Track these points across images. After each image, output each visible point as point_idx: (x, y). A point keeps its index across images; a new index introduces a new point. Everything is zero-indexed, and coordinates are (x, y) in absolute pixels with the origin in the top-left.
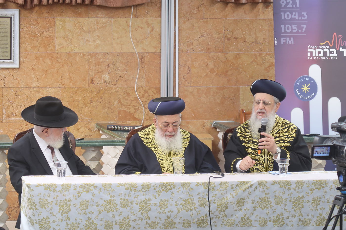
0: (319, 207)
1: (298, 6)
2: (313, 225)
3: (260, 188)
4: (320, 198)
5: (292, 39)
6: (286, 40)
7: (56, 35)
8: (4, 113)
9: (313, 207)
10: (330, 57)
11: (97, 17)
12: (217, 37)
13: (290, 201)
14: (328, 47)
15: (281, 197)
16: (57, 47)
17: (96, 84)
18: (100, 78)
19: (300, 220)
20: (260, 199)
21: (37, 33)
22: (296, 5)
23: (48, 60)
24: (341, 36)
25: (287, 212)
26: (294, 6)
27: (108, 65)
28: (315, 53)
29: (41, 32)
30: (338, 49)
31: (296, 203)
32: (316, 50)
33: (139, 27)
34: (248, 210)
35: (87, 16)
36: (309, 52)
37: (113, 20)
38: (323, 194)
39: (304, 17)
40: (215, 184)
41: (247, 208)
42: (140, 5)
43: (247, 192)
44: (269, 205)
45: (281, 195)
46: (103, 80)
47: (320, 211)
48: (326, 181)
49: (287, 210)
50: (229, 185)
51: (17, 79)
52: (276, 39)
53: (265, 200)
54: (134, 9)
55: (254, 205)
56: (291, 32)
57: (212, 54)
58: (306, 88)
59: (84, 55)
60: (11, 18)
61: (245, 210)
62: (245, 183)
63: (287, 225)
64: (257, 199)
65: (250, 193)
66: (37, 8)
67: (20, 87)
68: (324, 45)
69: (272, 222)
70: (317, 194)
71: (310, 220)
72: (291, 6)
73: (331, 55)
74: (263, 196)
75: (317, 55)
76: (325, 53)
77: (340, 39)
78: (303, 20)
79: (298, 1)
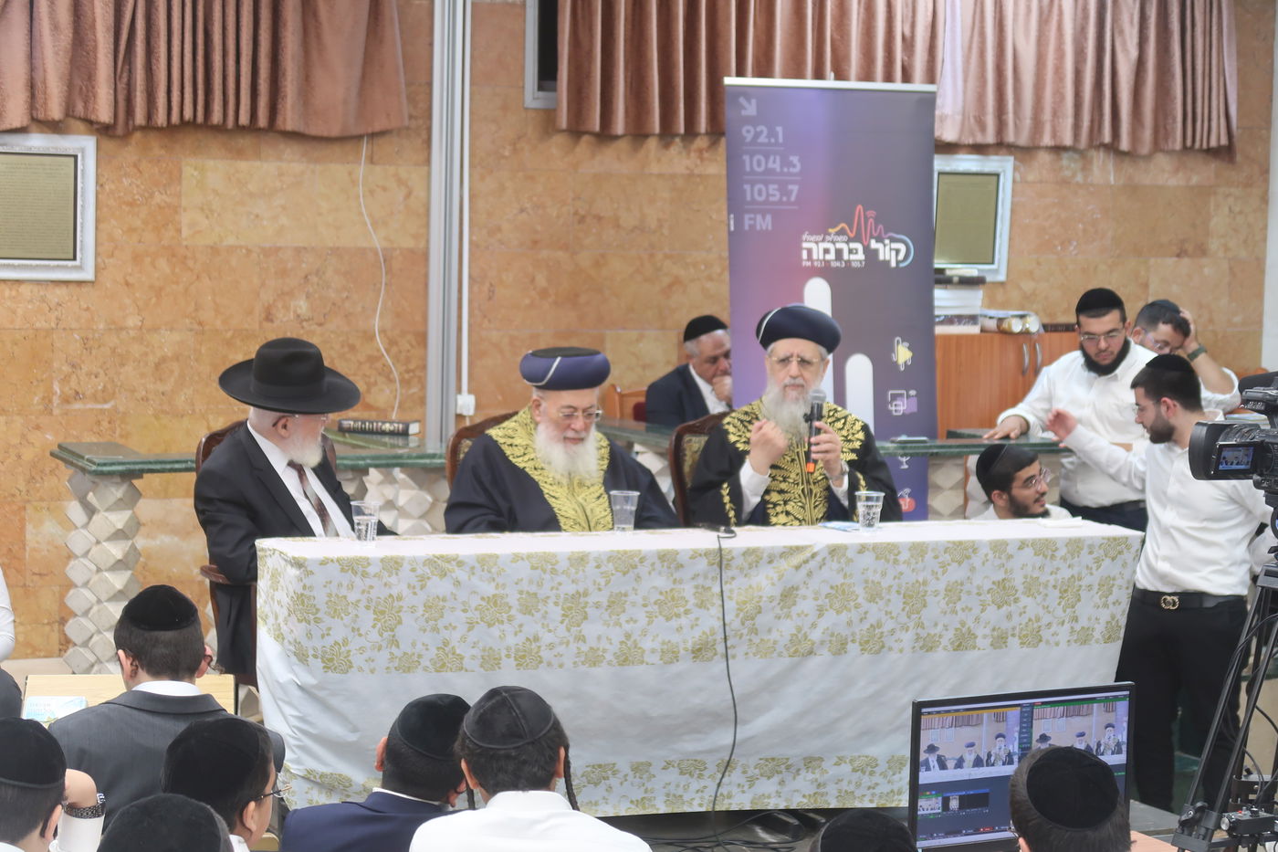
0: (959, 607)
1: (781, 140)
2: (945, 649)
3: (833, 561)
4: (962, 584)
5: (769, 218)
6: (754, 219)
7: (184, 202)
8: (56, 392)
9: (948, 605)
10: (848, 262)
11: (280, 159)
12: (555, 214)
13: (898, 592)
14: (845, 238)
15: (879, 583)
16: (185, 232)
17: (277, 323)
18: (287, 308)
19: (918, 637)
20: (832, 588)
21: (137, 197)
22: (777, 138)
23: (163, 264)
24: (871, 213)
25: (892, 618)
26: (773, 140)
27: (306, 277)
28: (818, 254)
29: (146, 195)
30: (866, 244)
31: (911, 597)
32: (820, 244)
33: (378, 186)
34: (806, 615)
35: (258, 156)
36: (805, 249)
37: (318, 168)
38: (969, 574)
39: (794, 166)
40: (734, 554)
41: (803, 612)
42: (383, 133)
43: (804, 571)
44: (852, 604)
45: (877, 578)
46: (295, 312)
47: (961, 616)
48: (973, 542)
49: (891, 613)
50: (765, 555)
51: (88, 309)
52: (732, 216)
53: (844, 591)
54: (367, 143)
55: (820, 602)
56: (766, 202)
57: (544, 254)
59: (249, 251)
60: (75, 157)
61: (799, 615)
62: (798, 549)
63: (890, 649)
64: (826, 590)
65: (810, 574)
66: (138, 135)
67: (95, 327)
68: (838, 234)
69: (857, 644)
70: (955, 573)
71: (940, 636)
72: (766, 140)
73: (853, 257)
74: (839, 580)
75: (821, 257)
76: (839, 253)
77: (871, 220)
78: (790, 174)
79: (779, 129)
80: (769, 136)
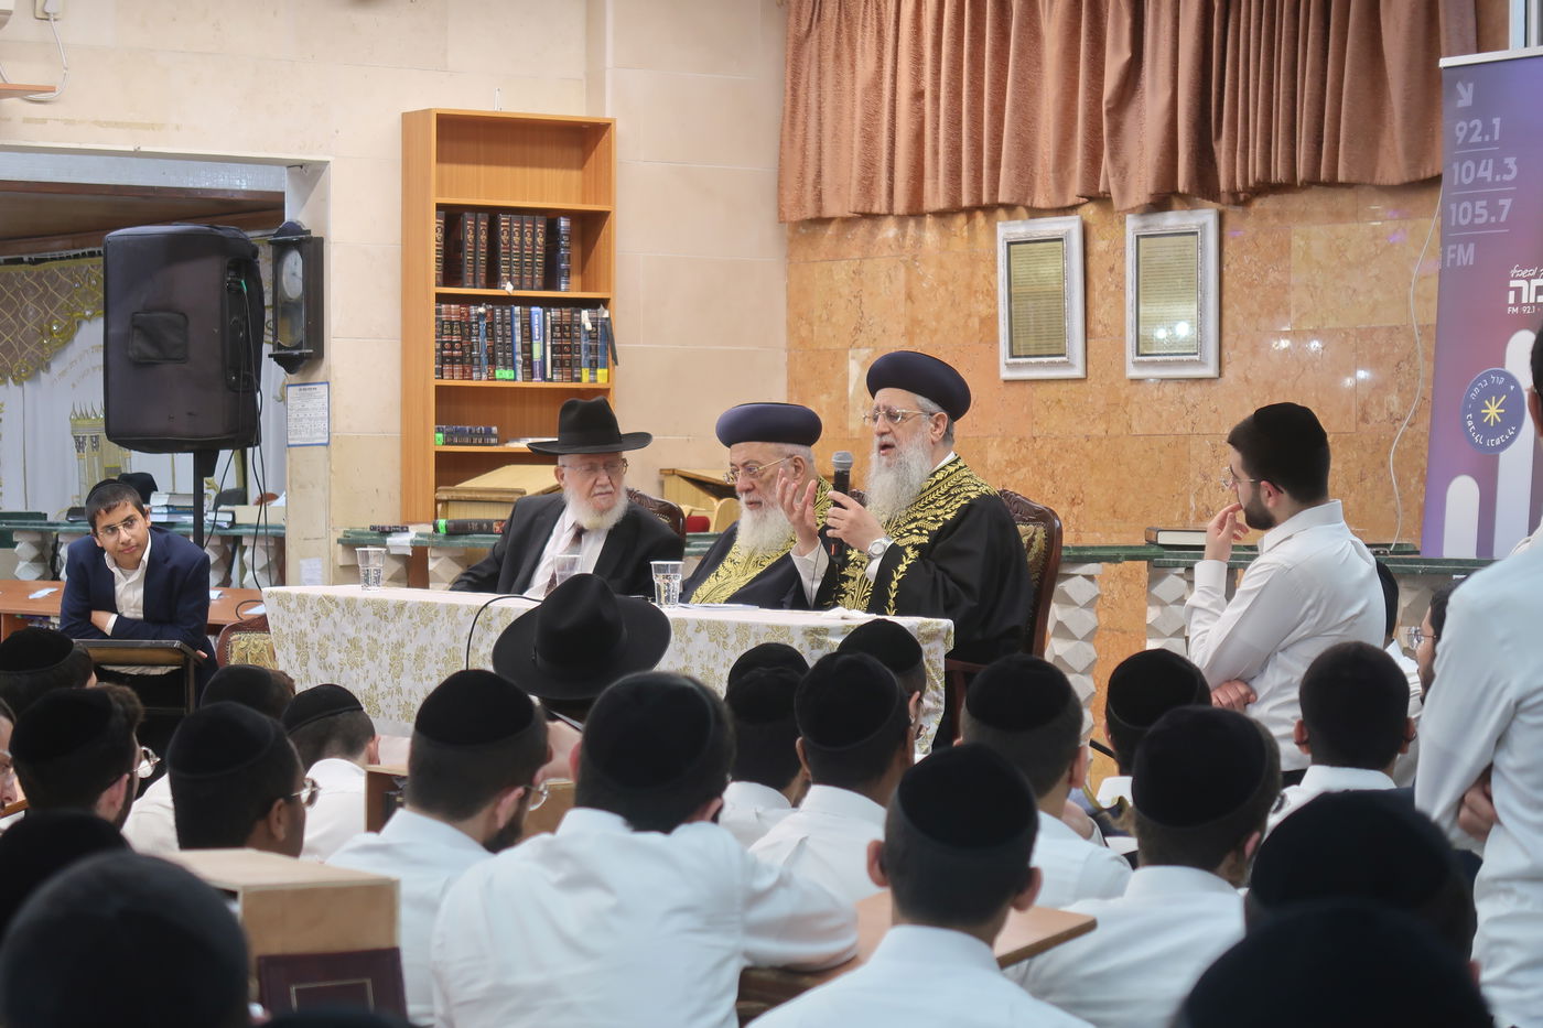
1: (1496, 138)
5: (1471, 247)
6: (1455, 251)
22: (1492, 136)
26: (1487, 139)
28: (1529, 295)
32: (1533, 282)
36: (1512, 289)
39: (1509, 172)
56: (1471, 226)
58: (1493, 411)
72: (1479, 139)
75: (1532, 300)
78: (1504, 183)
79: (1496, 121)
80: (1482, 134)
